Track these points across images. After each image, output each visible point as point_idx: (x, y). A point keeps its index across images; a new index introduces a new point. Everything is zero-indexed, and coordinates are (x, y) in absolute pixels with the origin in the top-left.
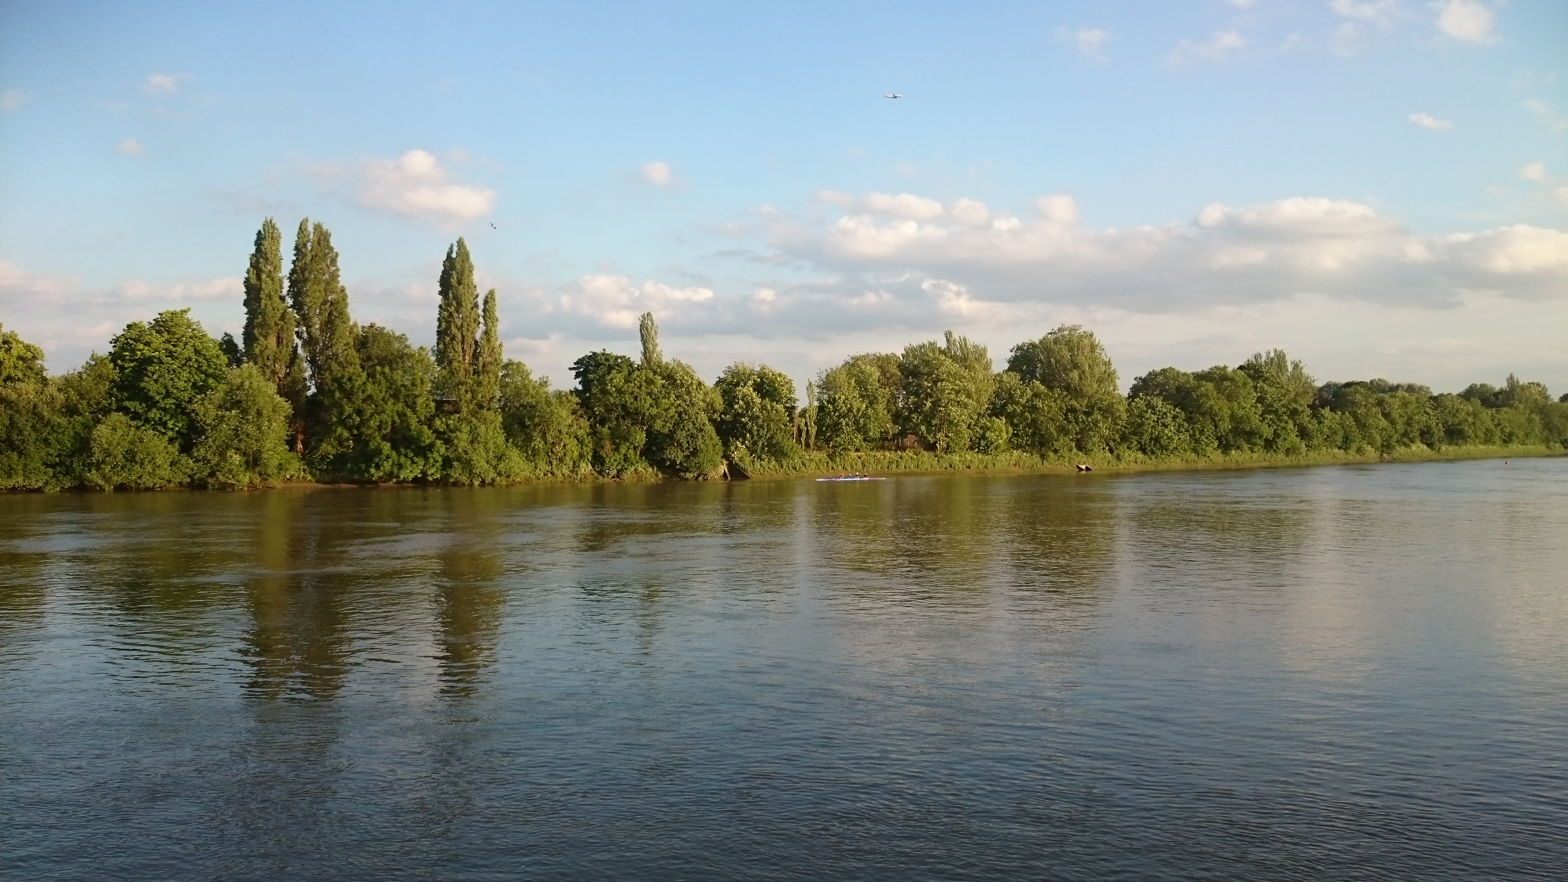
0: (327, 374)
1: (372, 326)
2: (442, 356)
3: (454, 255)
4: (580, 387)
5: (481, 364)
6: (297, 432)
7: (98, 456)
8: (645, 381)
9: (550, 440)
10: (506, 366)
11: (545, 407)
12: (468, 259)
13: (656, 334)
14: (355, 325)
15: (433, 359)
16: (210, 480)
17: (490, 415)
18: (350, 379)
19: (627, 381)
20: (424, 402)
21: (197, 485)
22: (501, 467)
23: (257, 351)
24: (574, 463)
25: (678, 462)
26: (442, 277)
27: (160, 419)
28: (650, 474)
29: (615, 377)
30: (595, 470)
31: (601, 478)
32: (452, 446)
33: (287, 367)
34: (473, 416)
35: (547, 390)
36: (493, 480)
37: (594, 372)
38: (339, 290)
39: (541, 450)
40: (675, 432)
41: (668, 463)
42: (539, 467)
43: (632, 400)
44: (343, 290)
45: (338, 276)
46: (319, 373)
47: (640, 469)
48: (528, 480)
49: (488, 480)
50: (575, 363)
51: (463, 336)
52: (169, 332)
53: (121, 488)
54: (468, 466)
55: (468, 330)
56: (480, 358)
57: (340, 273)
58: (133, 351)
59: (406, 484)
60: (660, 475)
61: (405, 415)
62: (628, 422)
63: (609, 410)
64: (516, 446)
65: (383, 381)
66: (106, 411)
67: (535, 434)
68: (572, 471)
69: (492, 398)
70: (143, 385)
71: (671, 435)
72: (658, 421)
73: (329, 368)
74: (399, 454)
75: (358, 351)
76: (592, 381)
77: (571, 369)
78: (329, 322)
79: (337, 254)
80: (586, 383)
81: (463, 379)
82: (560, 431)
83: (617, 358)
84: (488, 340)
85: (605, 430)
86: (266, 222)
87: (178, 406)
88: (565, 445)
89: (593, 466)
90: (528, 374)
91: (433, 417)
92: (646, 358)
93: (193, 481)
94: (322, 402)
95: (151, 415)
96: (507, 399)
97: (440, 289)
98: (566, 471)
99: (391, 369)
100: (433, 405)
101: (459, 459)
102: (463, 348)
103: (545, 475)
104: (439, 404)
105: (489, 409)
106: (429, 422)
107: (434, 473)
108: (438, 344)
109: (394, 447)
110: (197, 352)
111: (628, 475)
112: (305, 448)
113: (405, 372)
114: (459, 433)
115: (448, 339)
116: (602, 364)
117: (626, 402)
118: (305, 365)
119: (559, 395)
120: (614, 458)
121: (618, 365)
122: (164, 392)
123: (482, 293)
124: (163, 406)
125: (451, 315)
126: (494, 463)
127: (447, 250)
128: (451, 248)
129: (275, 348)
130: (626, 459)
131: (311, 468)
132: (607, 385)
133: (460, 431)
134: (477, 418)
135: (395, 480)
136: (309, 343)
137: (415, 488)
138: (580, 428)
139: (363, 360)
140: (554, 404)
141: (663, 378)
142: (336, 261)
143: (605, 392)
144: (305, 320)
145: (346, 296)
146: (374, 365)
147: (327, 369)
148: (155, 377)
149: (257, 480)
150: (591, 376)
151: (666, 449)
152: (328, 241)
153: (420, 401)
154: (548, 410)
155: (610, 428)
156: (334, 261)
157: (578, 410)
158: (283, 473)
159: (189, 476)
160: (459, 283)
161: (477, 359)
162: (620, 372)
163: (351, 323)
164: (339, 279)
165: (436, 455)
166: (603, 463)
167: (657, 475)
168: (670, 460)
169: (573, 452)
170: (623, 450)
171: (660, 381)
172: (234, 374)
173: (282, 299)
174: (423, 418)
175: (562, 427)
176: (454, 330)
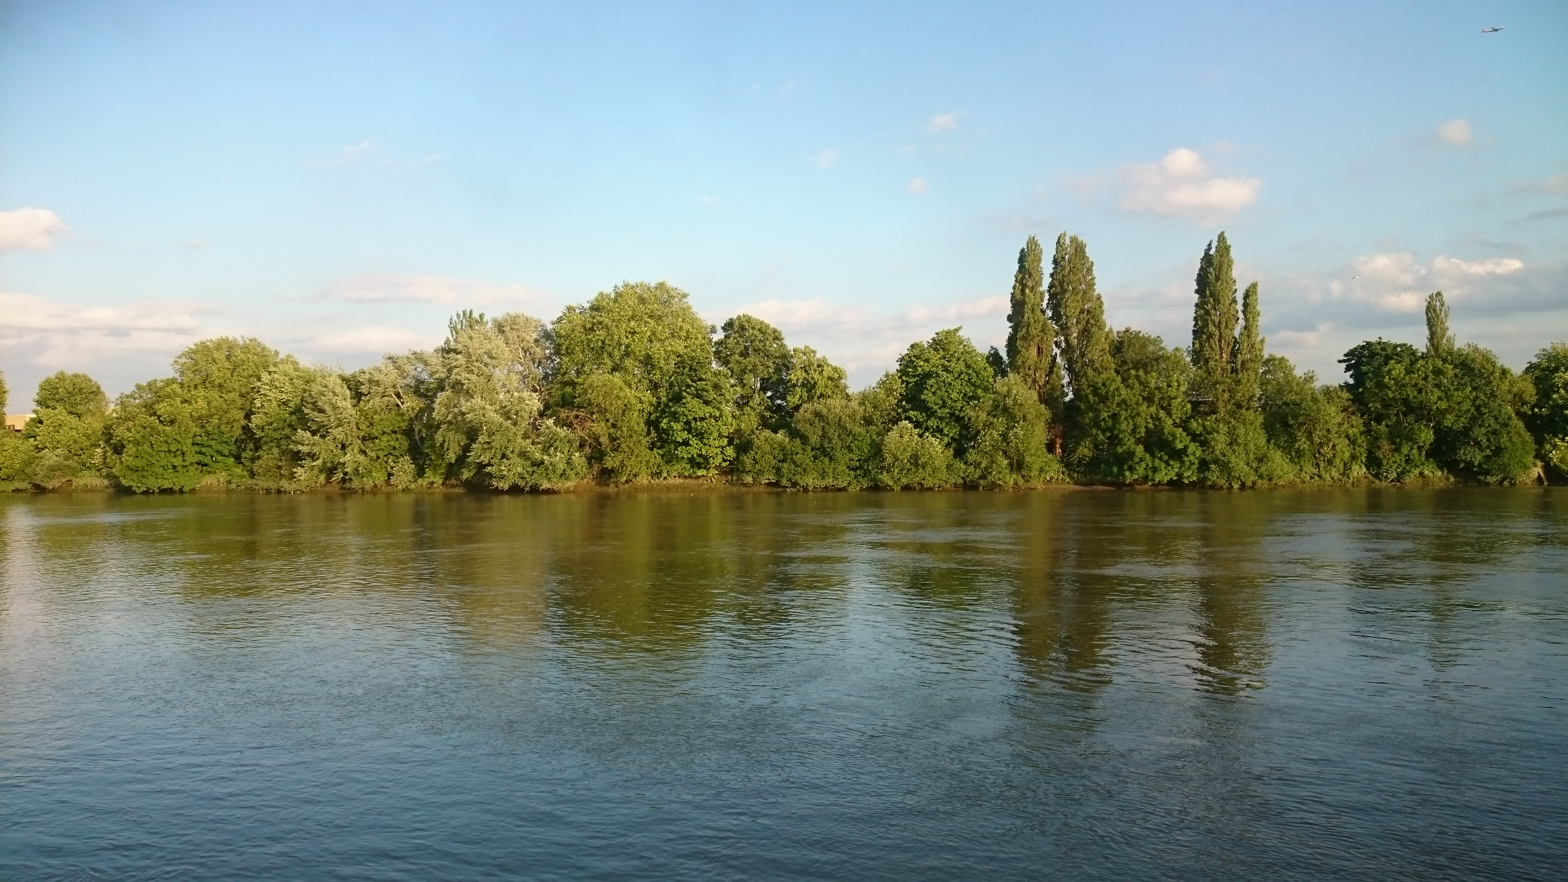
0: (1083, 380)
1: (1127, 331)
2: (1198, 356)
3: (1212, 252)
4: (1351, 381)
5: (1240, 362)
6: (1056, 437)
7: (889, 460)
8: (1433, 372)
9: (1316, 439)
10: (1266, 363)
11: (1311, 404)
12: (1228, 254)
13: (1446, 316)
14: (1111, 330)
15: (1188, 359)
16: (982, 482)
17: (1250, 415)
18: (1104, 384)
19: (1409, 372)
20: (1180, 404)
21: (969, 486)
22: (1263, 470)
23: (1020, 363)
24: (1345, 464)
25: (1476, 464)
26: (1199, 275)
27: (937, 427)
28: (1436, 475)
29: (1394, 369)
30: (1370, 473)
31: (1377, 482)
32: (1208, 448)
33: (1047, 376)
34: (1231, 416)
35: (1313, 385)
36: (1254, 483)
37: (1368, 364)
38: (1094, 298)
39: (1307, 452)
40: (1471, 429)
41: (1462, 465)
42: (1305, 469)
43: (1416, 393)
44: (1099, 298)
45: (1094, 284)
46: (1076, 380)
47: (1426, 472)
48: (1292, 484)
49: (1249, 483)
50: (1345, 355)
51: (1220, 334)
52: (944, 349)
53: (907, 488)
54: (1225, 468)
55: (1227, 326)
56: (1239, 355)
57: (1095, 281)
58: (915, 368)
59: (1161, 487)
60: (1452, 479)
61: (1159, 419)
62: (1411, 418)
63: (1386, 406)
64: (1279, 447)
65: (1137, 385)
66: (895, 421)
67: (1299, 434)
68: (1343, 474)
69: (1251, 397)
70: (923, 397)
71: (1466, 432)
72: (1448, 416)
73: (1085, 374)
74: (1153, 455)
75: (1114, 356)
76: (1367, 373)
77: (1340, 361)
78: (1085, 330)
79: (1092, 263)
80: (1359, 377)
81: (1220, 378)
82: (1328, 431)
83: (1396, 346)
84: (1248, 336)
85: (1382, 428)
86: (1030, 238)
87: (952, 415)
88: (1334, 446)
89: (1368, 469)
90: (1292, 369)
91: (1189, 418)
92: (1432, 345)
93: (965, 482)
94: (1078, 407)
95: (930, 423)
96: (1267, 397)
97: (1196, 288)
98: (1335, 474)
99: (1146, 373)
100: (1189, 406)
101: (1216, 462)
102: (1220, 347)
103: (1311, 478)
104: (1195, 405)
105: (1248, 409)
106: (1184, 425)
107: (1190, 475)
108: (1194, 344)
109: (1147, 449)
110: (968, 366)
111: (1411, 478)
112: (1064, 451)
113: (1160, 374)
114: (1215, 435)
115: (1205, 337)
116: (1378, 354)
117: (1408, 395)
118: (1063, 372)
119: (1327, 391)
120: (1393, 459)
121: (1397, 355)
122: (941, 402)
123: (1240, 290)
124: (940, 415)
125: (1207, 312)
126: (1254, 465)
127: (1205, 247)
128: (1210, 245)
129: (1036, 359)
130: (1408, 461)
131: (1069, 470)
132: (1384, 377)
133: (1218, 432)
134: (1235, 419)
135: (1150, 484)
136: (1067, 351)
137: (1168, 490)
138: (1352, 426)
139: (1117, 364)
140: (1322, 401)
141: (1456, 367)
142: (1092, 270)
143: (1381, 386)
144: (1064, 329)
145: (1102, 303)
146: (1129, 369)
147: (1083, 375)
148: (933, 390)
149: (1021, 482)
150: (1364, 369)
151: (1460, 449)
152: (1084, 252)
153: (1175, 403)
154: (1315, 408)
155: (1387, 426)
156: (1089, 270)
157: (1349, 407)
158: (1043, 475)
159: (962, 478)
160: (1217, 279)
161: (1236, 356)
162: (1400, 362)
163: (1107, 330)
164: (1095, 287)
165: (1192, 458)
166: (1379, 465)
167: (1448, 479)
168: (1465, 461)
169: (1343, 453)
170: (1405, 450)
171: (1450, 370)
172: (1000, 385)
173: (1043, 312)
174: (1178, 421)
175: (1330, 426)
176: (1211, 328)
